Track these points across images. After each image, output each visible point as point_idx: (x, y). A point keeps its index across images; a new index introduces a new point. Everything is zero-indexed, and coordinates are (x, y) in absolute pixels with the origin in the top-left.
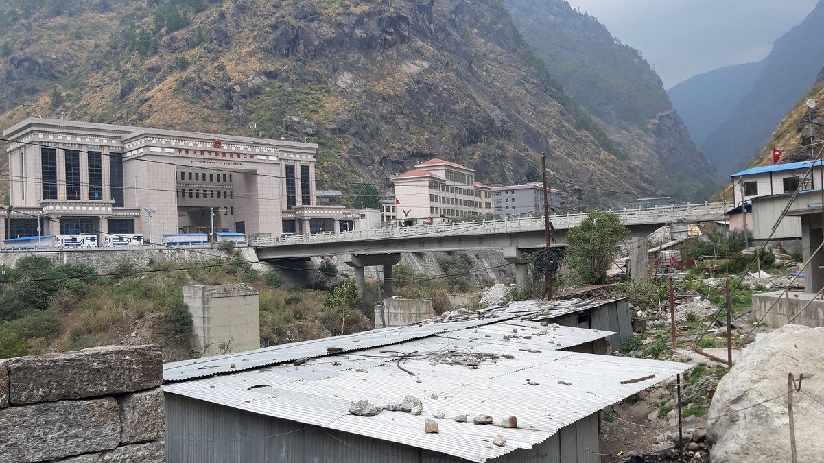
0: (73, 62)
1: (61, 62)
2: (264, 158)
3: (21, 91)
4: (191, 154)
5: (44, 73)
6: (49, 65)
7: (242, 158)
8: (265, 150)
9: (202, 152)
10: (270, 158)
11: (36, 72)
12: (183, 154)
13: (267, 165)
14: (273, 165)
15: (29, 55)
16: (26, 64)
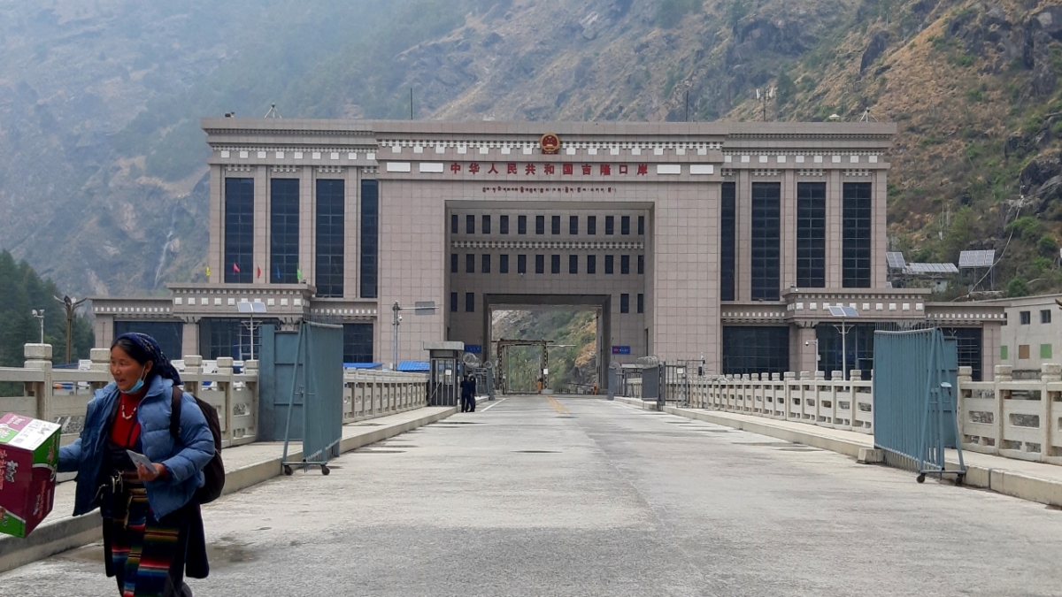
0: (834, 18)
1: (813, 20)
2: (676, 169)
3: (744, 81)
4: (482, 173)
5: (785, 44)
6: (793, 29)
7: (615, 174)
8: (681, 151)
9: (512, 166)
10: (694, 169)
11: (772, 45)
12: (465, 173)
13: (682, 188)
14: (702, 188)
15: (761, 16)
16: (757, 33)
